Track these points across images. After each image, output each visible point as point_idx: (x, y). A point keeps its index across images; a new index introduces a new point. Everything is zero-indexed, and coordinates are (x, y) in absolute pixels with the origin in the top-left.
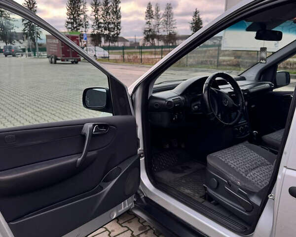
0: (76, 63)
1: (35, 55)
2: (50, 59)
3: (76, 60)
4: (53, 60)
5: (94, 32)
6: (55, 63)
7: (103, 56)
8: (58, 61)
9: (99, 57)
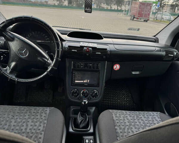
0: (147, 21)
1: (127, 15)
2: (131, 17)
3: (146, 20)
4: (132, 18)
5: (173, 3)
6: (133, 20)
7: (168, 19)
8: (134, 19)
9: (165, 20)
